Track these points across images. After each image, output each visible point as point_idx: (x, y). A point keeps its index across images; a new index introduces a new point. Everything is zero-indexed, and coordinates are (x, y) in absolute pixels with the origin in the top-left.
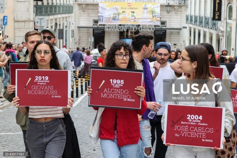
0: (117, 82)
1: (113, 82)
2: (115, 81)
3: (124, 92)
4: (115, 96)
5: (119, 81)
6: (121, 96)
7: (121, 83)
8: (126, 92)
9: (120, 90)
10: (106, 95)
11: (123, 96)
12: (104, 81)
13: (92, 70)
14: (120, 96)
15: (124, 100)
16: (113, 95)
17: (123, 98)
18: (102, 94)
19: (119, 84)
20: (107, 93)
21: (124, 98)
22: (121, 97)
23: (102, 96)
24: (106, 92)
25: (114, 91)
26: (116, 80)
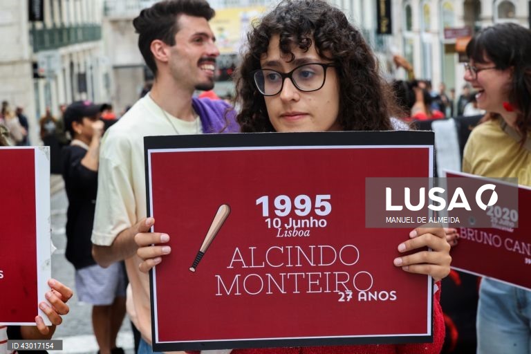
0: (294, 208)
1: (272, 208)
2: (283, 202)
3: (338, 255)
4: (289, 284)
5: (303, 203)
6: (323, 280)
7: (318, 212)
8: (349, 255)
9: (317, 251)
10: (241, 279)
11: (332, 277)
12: (223, 211)
13: (152, 154)
14: (314, 278)
15: (341, 300)
16: (278, 279)
17: (332, 287)
18: (219, 277)
19: (307, 217)
20: (244, 272)
21: (341, 288)
22: (323, 284)
23: (222, 291)
24: (236, 264)
25: (283, 258)
26: (287, 198)
